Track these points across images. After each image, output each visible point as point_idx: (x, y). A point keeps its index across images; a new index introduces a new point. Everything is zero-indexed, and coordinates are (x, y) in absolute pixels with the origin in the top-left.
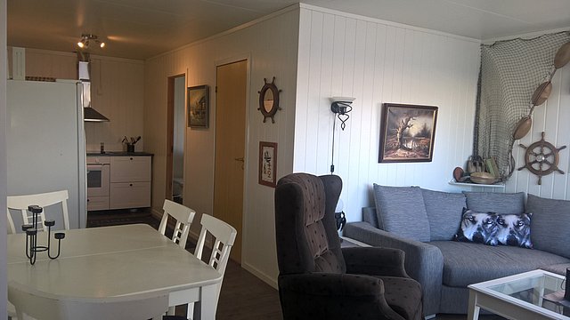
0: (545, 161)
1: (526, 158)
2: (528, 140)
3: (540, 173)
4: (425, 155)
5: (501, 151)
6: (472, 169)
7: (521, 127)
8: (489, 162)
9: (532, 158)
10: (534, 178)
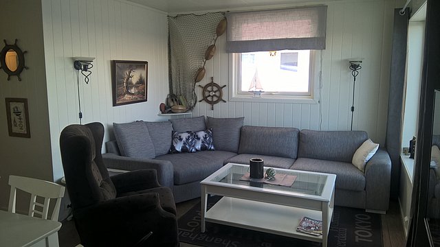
0: (215, 95)
1: (203, 94)
2: (204, 82)
3: (212, 103)
4: (142, 97)
5: (188, 90)
6: (172, 104)
7: (199, 74)
8: (181, 98)
9: (207, 94)
10: (209, 106)
